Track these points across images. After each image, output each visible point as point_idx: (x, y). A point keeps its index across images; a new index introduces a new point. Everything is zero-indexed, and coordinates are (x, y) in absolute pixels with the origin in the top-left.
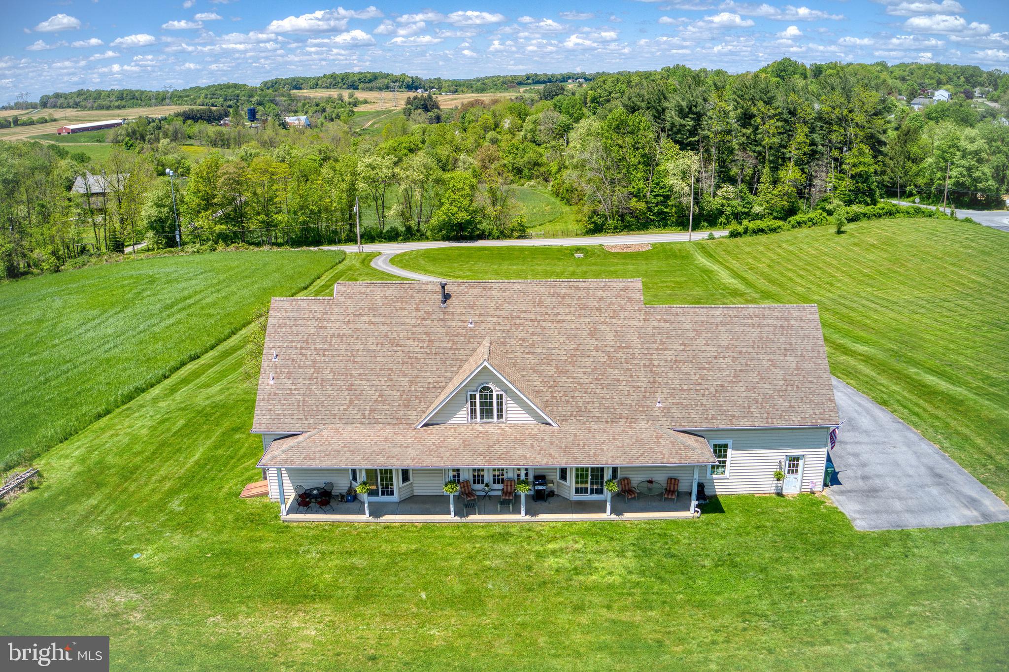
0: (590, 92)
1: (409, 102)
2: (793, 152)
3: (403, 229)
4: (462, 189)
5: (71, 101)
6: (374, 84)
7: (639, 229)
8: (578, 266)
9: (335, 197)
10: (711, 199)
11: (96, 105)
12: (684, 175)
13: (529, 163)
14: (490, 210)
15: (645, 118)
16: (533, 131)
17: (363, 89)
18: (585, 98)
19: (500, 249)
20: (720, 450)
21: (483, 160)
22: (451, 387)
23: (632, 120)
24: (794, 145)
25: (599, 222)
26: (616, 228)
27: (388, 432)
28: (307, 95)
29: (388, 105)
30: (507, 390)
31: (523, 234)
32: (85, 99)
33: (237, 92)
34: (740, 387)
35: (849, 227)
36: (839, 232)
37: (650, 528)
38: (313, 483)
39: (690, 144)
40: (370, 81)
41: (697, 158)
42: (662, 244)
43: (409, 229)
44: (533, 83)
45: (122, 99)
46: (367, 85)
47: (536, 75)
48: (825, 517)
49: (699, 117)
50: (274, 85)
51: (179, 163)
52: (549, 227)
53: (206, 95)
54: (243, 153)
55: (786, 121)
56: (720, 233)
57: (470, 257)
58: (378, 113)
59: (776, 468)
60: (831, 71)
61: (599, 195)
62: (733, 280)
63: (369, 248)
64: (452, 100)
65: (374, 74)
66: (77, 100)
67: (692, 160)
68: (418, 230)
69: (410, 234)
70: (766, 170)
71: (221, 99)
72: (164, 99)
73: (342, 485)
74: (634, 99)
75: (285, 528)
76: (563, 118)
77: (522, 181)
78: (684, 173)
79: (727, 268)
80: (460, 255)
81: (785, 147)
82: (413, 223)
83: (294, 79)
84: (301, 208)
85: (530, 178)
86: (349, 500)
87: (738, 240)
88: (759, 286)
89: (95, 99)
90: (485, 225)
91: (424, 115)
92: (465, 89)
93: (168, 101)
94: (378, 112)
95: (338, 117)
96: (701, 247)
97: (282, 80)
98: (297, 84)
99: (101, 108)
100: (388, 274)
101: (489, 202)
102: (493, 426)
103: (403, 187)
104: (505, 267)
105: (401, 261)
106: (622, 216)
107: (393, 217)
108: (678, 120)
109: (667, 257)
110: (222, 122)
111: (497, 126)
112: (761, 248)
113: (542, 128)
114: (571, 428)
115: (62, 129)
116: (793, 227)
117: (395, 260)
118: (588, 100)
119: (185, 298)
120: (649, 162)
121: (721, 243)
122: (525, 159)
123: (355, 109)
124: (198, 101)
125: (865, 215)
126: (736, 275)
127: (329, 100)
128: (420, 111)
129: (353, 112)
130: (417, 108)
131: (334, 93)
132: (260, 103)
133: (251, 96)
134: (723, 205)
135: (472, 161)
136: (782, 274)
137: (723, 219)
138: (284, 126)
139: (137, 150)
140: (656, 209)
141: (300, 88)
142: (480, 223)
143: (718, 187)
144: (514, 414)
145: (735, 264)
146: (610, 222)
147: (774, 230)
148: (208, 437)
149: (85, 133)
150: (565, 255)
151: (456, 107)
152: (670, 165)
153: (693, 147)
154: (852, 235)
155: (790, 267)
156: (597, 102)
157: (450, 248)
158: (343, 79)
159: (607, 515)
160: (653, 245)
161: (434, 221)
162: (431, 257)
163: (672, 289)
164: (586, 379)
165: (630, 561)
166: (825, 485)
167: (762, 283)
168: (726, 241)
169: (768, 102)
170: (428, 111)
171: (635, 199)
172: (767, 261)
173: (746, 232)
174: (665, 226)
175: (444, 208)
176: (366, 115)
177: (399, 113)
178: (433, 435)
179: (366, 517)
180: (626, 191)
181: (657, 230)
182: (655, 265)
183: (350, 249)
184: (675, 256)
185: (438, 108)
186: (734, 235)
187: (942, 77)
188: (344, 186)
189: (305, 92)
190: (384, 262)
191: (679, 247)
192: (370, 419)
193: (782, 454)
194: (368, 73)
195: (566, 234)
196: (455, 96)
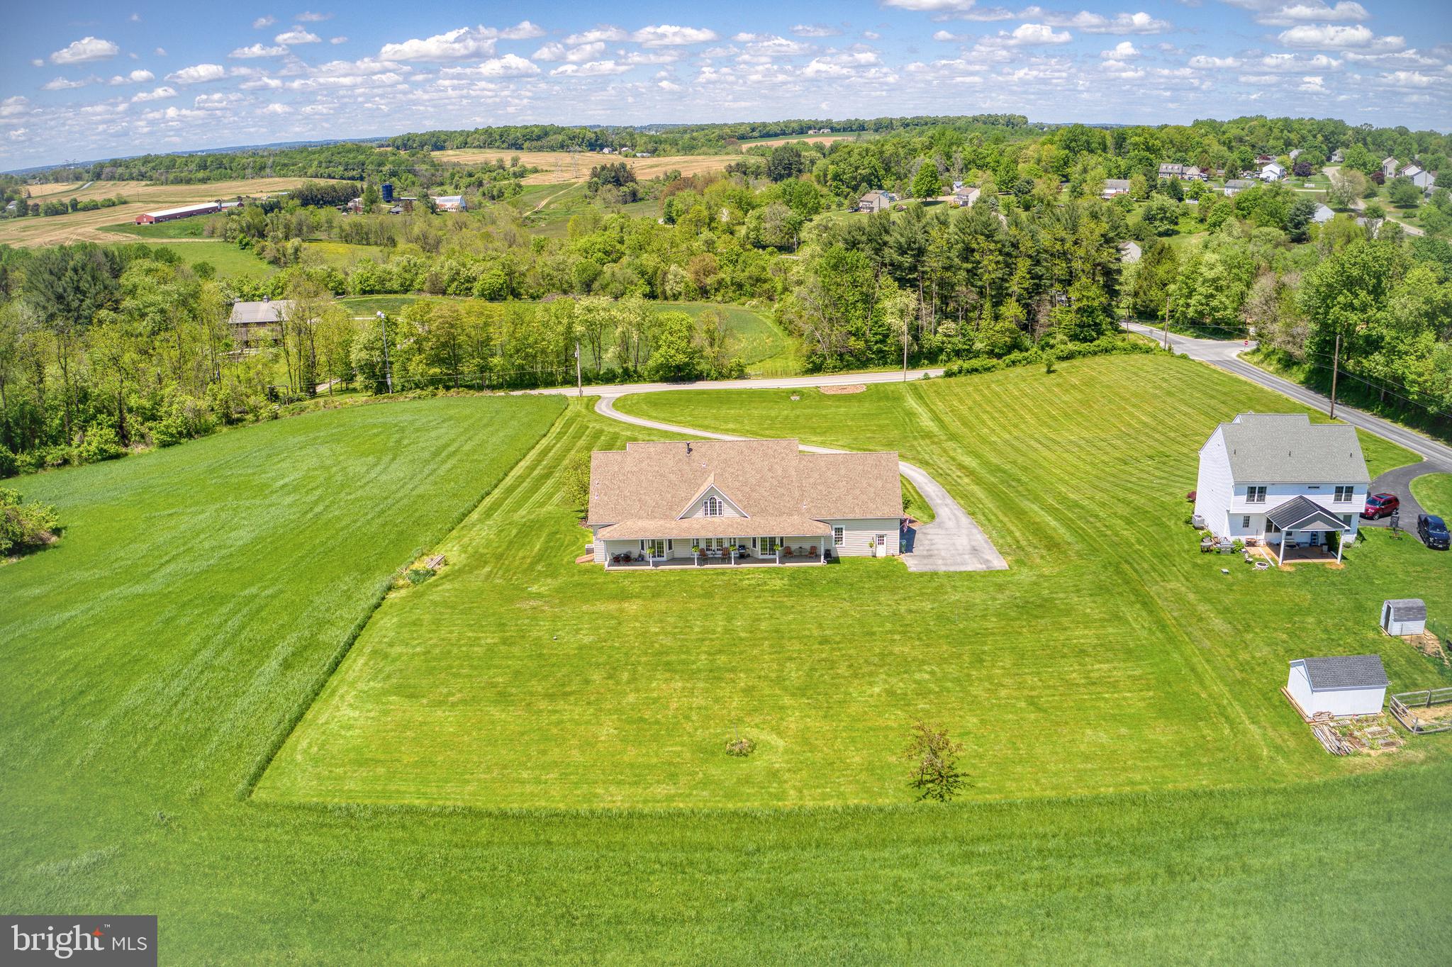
0: (831, 167)
1: (595, 174)
2: (1014, 287)
3: (620, 371)
4: (680, 331)
5: (135, 172)
6: (544, 142)
7: (858, 368)
8: (793, 409)
9: (553, 340)
10: (932, 336)
11: (171, 177)
12: (902, 313)
13: (750, 277)
14: (708, 351)
15: (863, 255)
16: (757, 229)
17: (530, 150)
18: (825, 175)
19: (718, 392)
20: (839, 531)
21: (697, 273)
22: (694, 498)
23: (851, 256)
24: (1016, 278)
25: (818, 361)
26: (835, 367)
27: (662, 522)
28: (454, 160)
29: (567, 176)
30: (724, 499)
31: (742, 376)
32: (153, 168)
33: (362, 157)
34: (850, 497)
35: (1058, 366)
36: (1049, 372)
37: (799, 570)
38: (621, 551)
39: (909, 281)
40: (539, 138)
41: (915, 296)
42: (876, 385)
43: (626, 371)
44: (761, 137)
45: (205, 168)
46: (535, 143)
47: (764, 125)
48: (895, 566)
49: (921, 252)
50: (405, 143)
51: (330, 276)
52: (769, 364)
53: (320, 163)
54: (405, 263)
55: (1008, 255)
56: (936, 372)
57: (689, 401)
58: (554, 188)
59: (870, 540)
60: (1137, 139)
61: (818, 334)
62: (931, 424)
63: (590, 391)
64: (652, 167)
65: (544, 128)
66: (143, 169)
67: (909, 299)
68: (635, 371)
69: (628, 376)
70: (988, 305)
71: (341, 168)
72: (262, 168)
73: (635, 552)
74: (854, 233)
75: (608, 573)
76: (792, 214)
77: (743, 299)
78: (902, 311)
79: (931, 411)
80: (680, 400)
81: (1006, 281)
82: (630, 365)
83: (433, 134)
84: (518, 351)
85: (753, 295)
86: (641, 559)
87: (952, 380)
88: (951, 428)
89: (168, 168)
90: (703, 366)
91: (615, 191)
92: (668, 147)
93: (268, 170)
94: (554, 186)
95: (501, 194)
96: (914, 388)
97: (417, 135)
98: (439, 142)
99: (178, 181)
100: (615, 421)
101: (706, 344)
102: (717, 519)
103: (620, 329)
104: (723, 412)
105: (624, 407)
106: (841, 355)
107: (610, 357)
108: (897, 258)
109: (880, 399)
110: (350, 204)
111: (712, 219)
112: (970, 389)
113: (768, 225)
114: (758, 519)
115: (142, 217)
116: (1008, 366)
117: (619, 404)
118: (829, 177)
119: (446, 446)
120: (869, 300)
121: (934, 384)
122: (746, 274)
123: (523, 182)
124: (310, 171)
125: (1080, 352)
126: (936, 418)
127: (487, 169)
128: (610, 186)
129: (520, 186)
130: (606, 182)
131: (492, 156)
132: (393, 174)
133: (381, 164)
134: (943, 343)
135: (684, 273)
136: (977, 417)
137: (943, 357)
138: (433, 209)
139: (255, 250)
140: (875, 348)
141: (442, 148)
142: (698, 363)
143: (939, 324)
144: (728, 512)
145: (940, 406)
146: (829, 361)
147: (988, 369)
148: (539, 538)
149: (173, 221)
150: (781, 398)
151: (658, 178)
152: (887, 304)
153: (913, 284)
154: (1060, 376)
155: (988, 409)
156: (841, 180)
157: (670, 392)
158: (501, 136)
159: (777, 564)
160: (868, 387)
161: (651, 363)
162: (654, 402)
163: (874, 432)
164: (766, 494)
165: (786, 581)
166: (901, 552)
167: (955, 426)
168: (940, 380)
169: (989, 237)
170: (621, 185)
171: (853, 338)
172: (970, 403)
173: (960, 372)
174: (885, 364)
175: (662, 351)
176: (538, 191)
177: (582, 188)
178: (685, 523)
179: (651, 567)
180: (844, 330)
181: (876, 369)
182: (867, 407)
183: (570, 392)
184: (887, 398)
185: (634, 180)
186: (949, 374)
187: (1292, 136)
188: (561, 329)
189: (449, 156)
190: (607, 405)
191: (892, 388)
192: (651, 516)
193: (873, 534)
194: (536, 126)
195: (785, 374)
196: (654, 160)
